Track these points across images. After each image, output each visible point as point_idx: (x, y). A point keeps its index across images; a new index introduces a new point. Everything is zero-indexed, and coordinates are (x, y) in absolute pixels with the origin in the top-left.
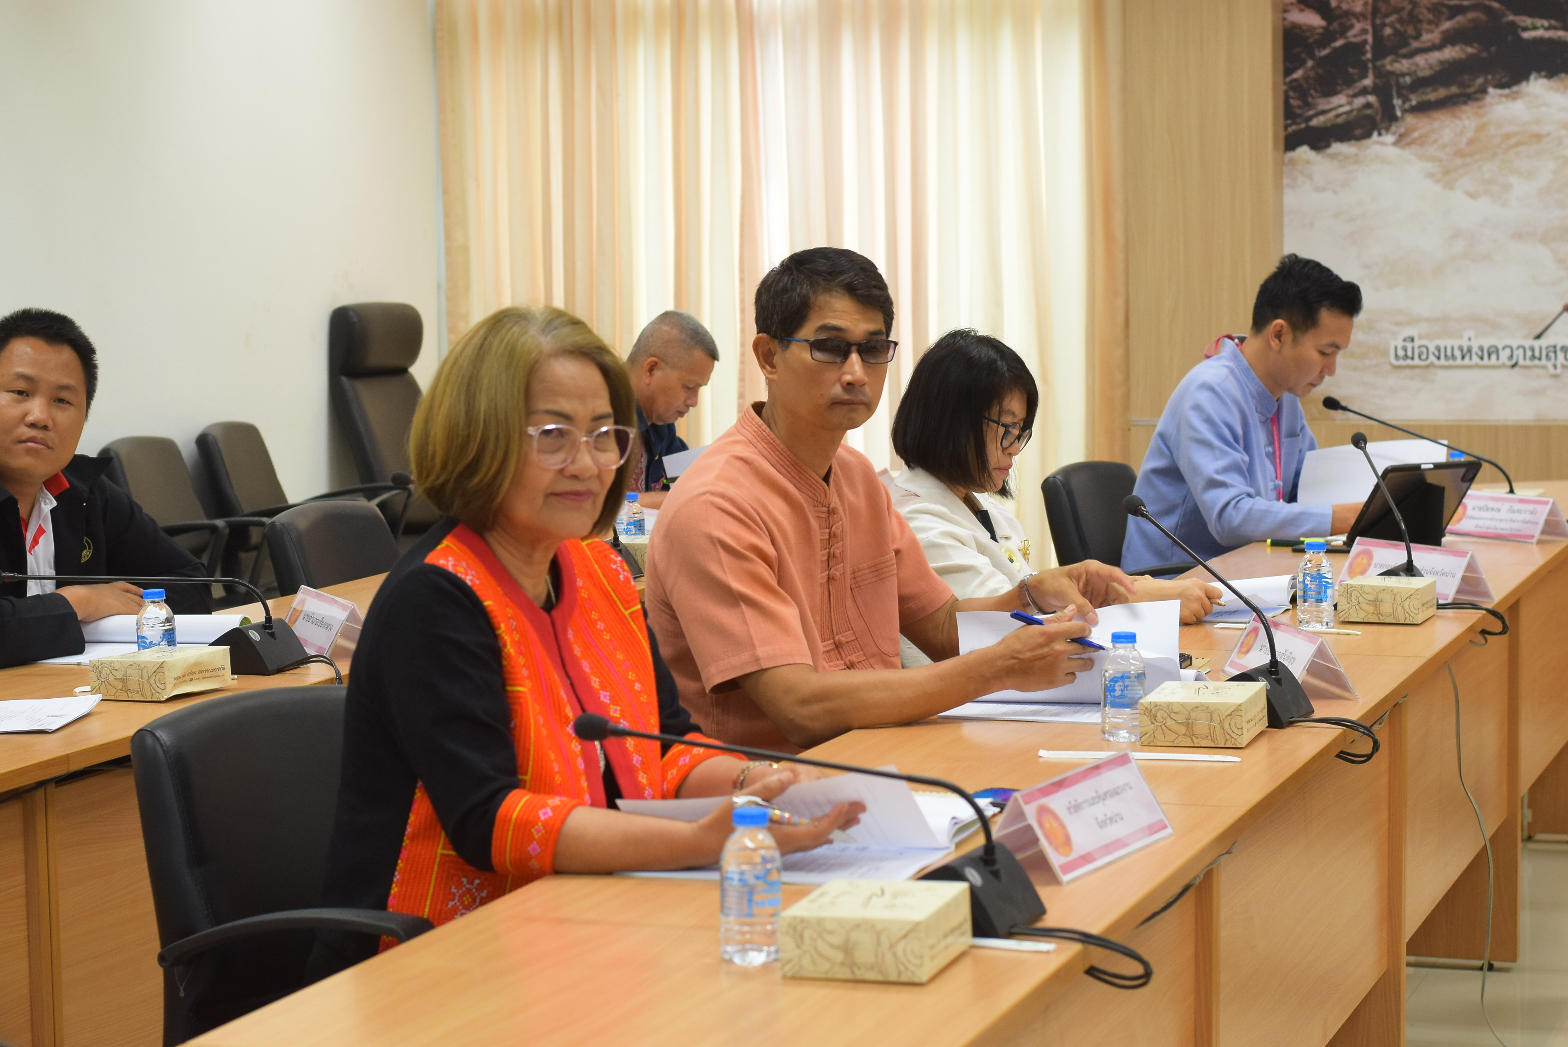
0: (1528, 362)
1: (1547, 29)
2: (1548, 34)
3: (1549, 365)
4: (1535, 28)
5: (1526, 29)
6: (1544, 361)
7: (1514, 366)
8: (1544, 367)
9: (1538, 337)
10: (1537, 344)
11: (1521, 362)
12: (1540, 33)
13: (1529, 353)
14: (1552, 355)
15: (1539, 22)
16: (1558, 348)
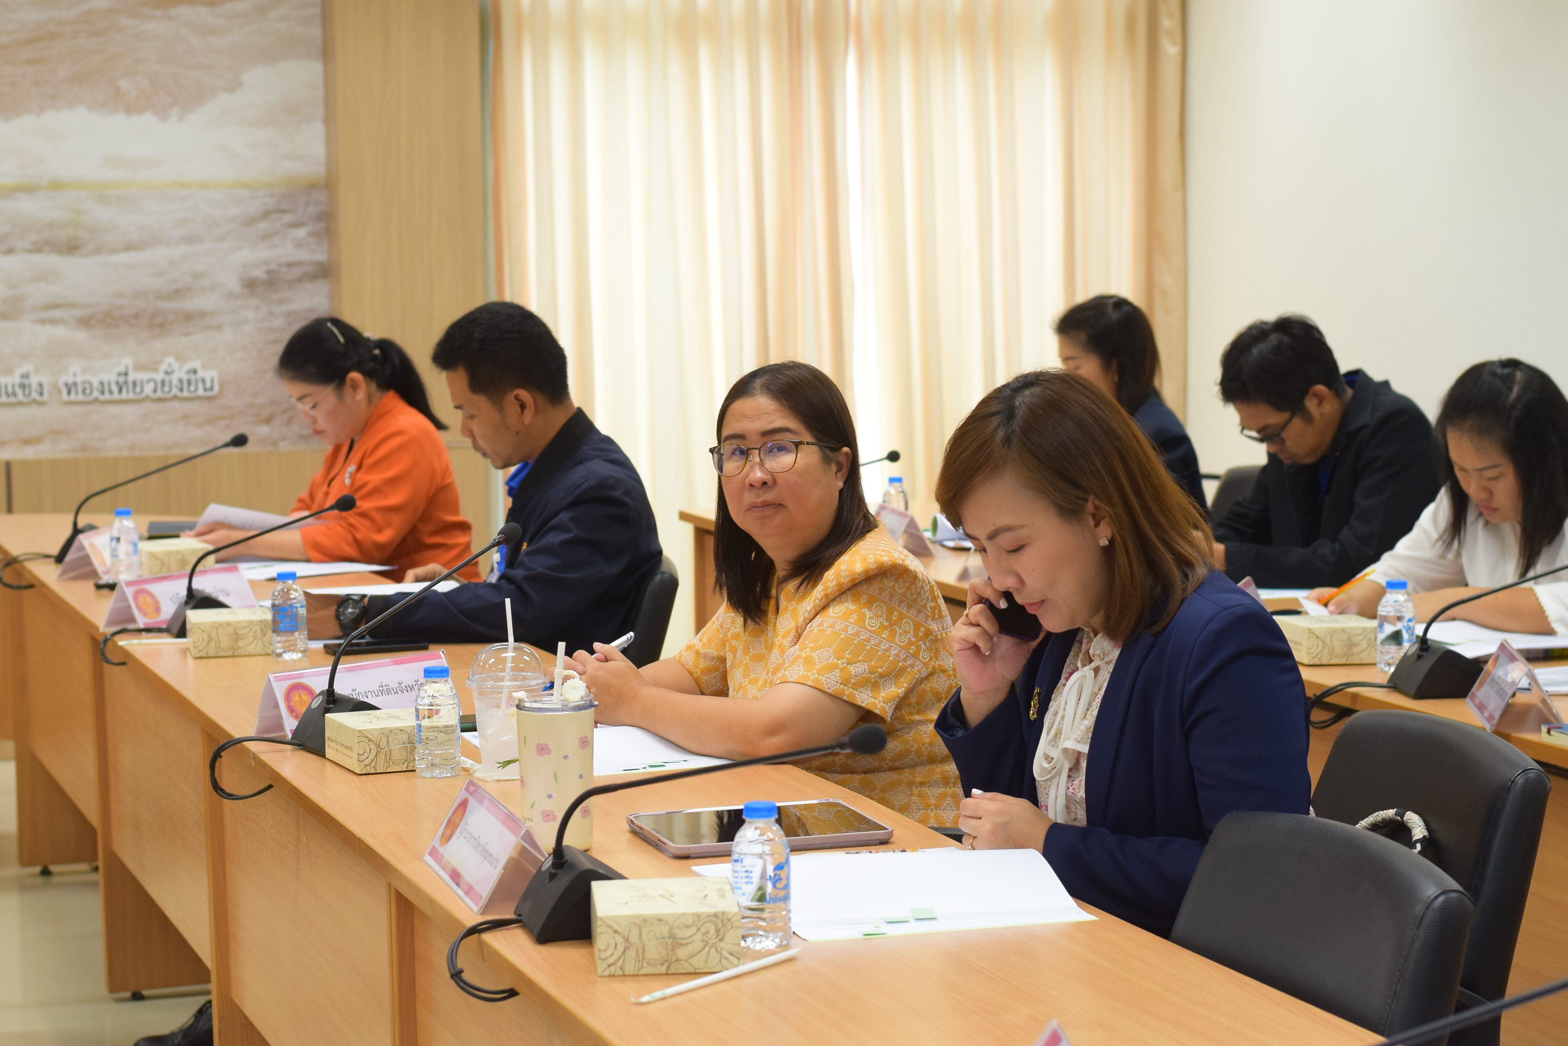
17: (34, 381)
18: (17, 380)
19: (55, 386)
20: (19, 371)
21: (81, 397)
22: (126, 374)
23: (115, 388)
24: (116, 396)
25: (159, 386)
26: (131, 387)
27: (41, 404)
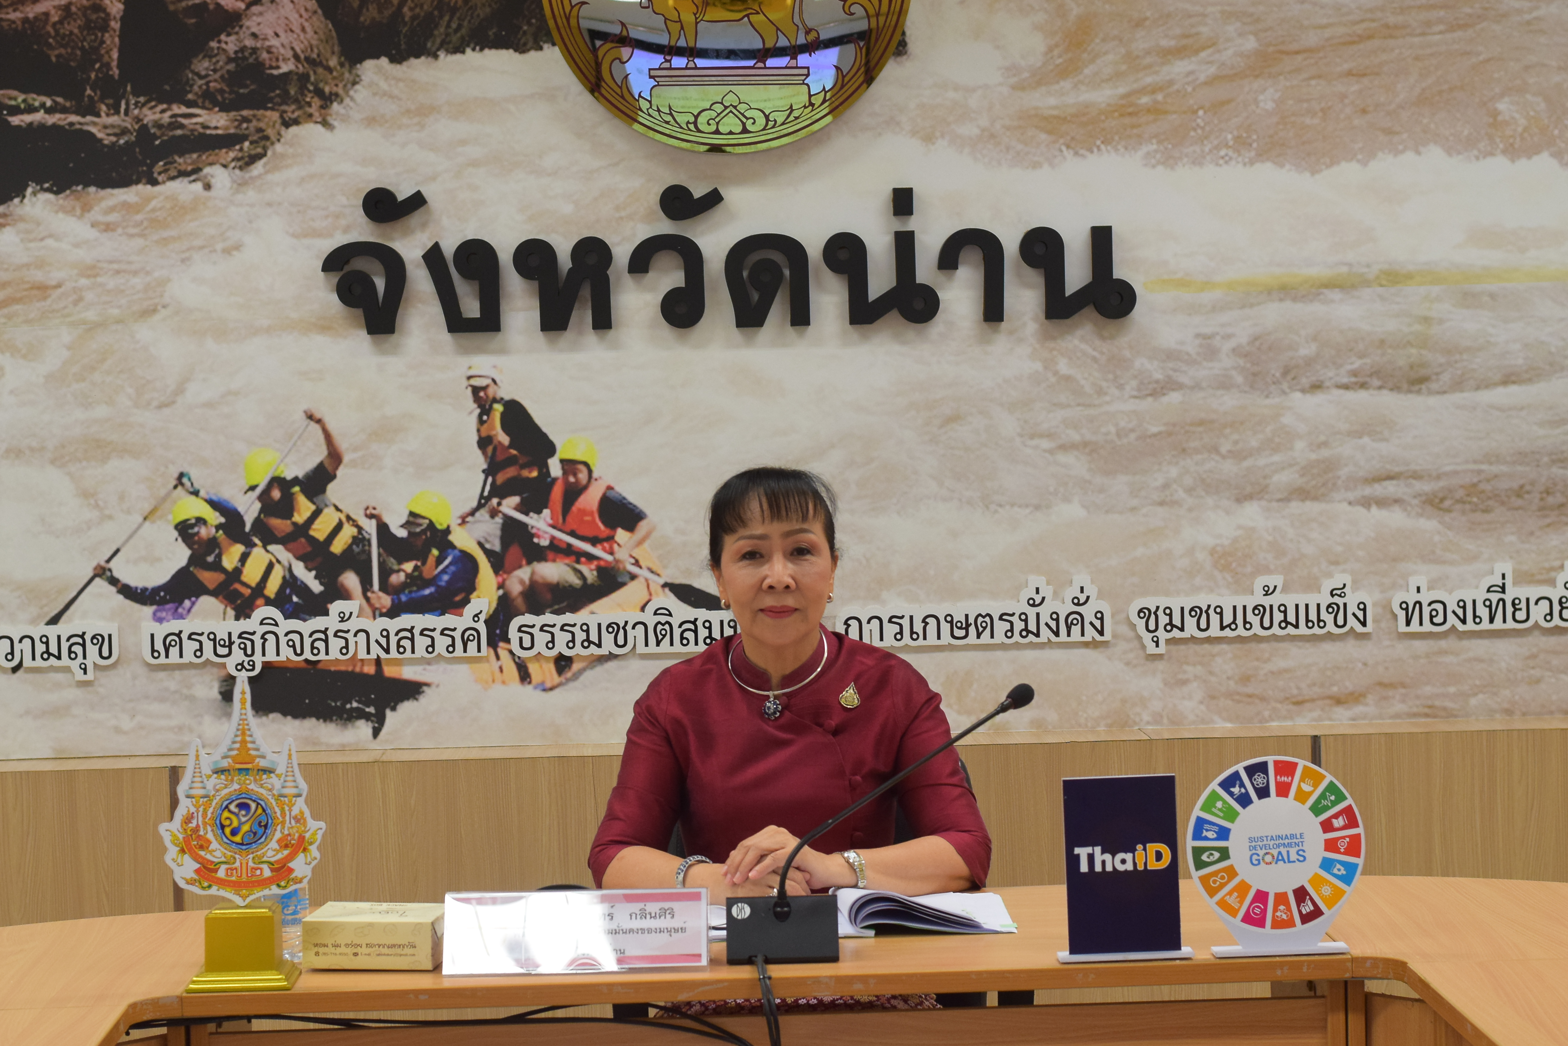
0: (39, 662)
1: (49, 111)
2: (51, 120)
3: (75, 665)
4: (31, 109)
5: (15, 111)
6: (65, 660)
7: (15, 670)
8: (67, 670)
9: (54, 620)
10: (52, 632)
11: (28, 662)
12: (39, 117)
13: (40, 648)
14: (78, 649)
15: (37, 100)
16: (88, 638)
17: (1352, 601)
18: (1325, 600)
19: (1388, 607)
20: (1328, 585)
21: (1427, 627)
22: (1503, 589)
23: (1483, 612)
24: (1485, 625)
25: (1556, 608)
26: (1510, 609)
27: (1365, 636)
